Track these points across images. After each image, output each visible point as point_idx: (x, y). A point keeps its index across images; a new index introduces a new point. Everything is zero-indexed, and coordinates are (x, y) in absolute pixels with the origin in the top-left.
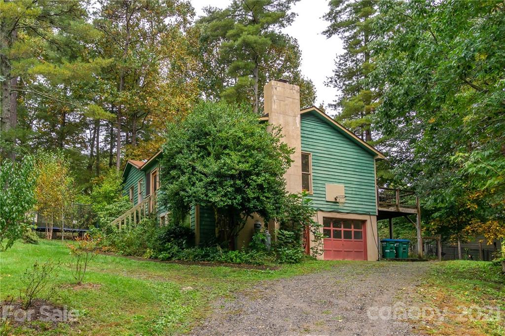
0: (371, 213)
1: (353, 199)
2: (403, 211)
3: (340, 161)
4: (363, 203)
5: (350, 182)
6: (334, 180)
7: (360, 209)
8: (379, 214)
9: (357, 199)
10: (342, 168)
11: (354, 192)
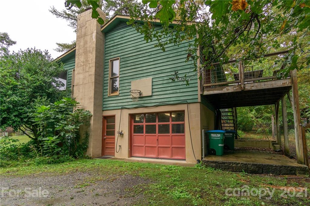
0: (189, 101)
1: (164, 89)
2: (253, 88)
3: (150, 54)
4: (178, 91)
5: (160, 72)
6: (142, 75)
7: (172, 99)
8: (202, 99)
9: (169, 88)
10: (152, 60)
11: (165, 82)
